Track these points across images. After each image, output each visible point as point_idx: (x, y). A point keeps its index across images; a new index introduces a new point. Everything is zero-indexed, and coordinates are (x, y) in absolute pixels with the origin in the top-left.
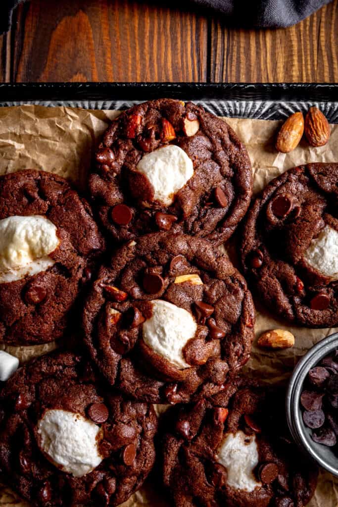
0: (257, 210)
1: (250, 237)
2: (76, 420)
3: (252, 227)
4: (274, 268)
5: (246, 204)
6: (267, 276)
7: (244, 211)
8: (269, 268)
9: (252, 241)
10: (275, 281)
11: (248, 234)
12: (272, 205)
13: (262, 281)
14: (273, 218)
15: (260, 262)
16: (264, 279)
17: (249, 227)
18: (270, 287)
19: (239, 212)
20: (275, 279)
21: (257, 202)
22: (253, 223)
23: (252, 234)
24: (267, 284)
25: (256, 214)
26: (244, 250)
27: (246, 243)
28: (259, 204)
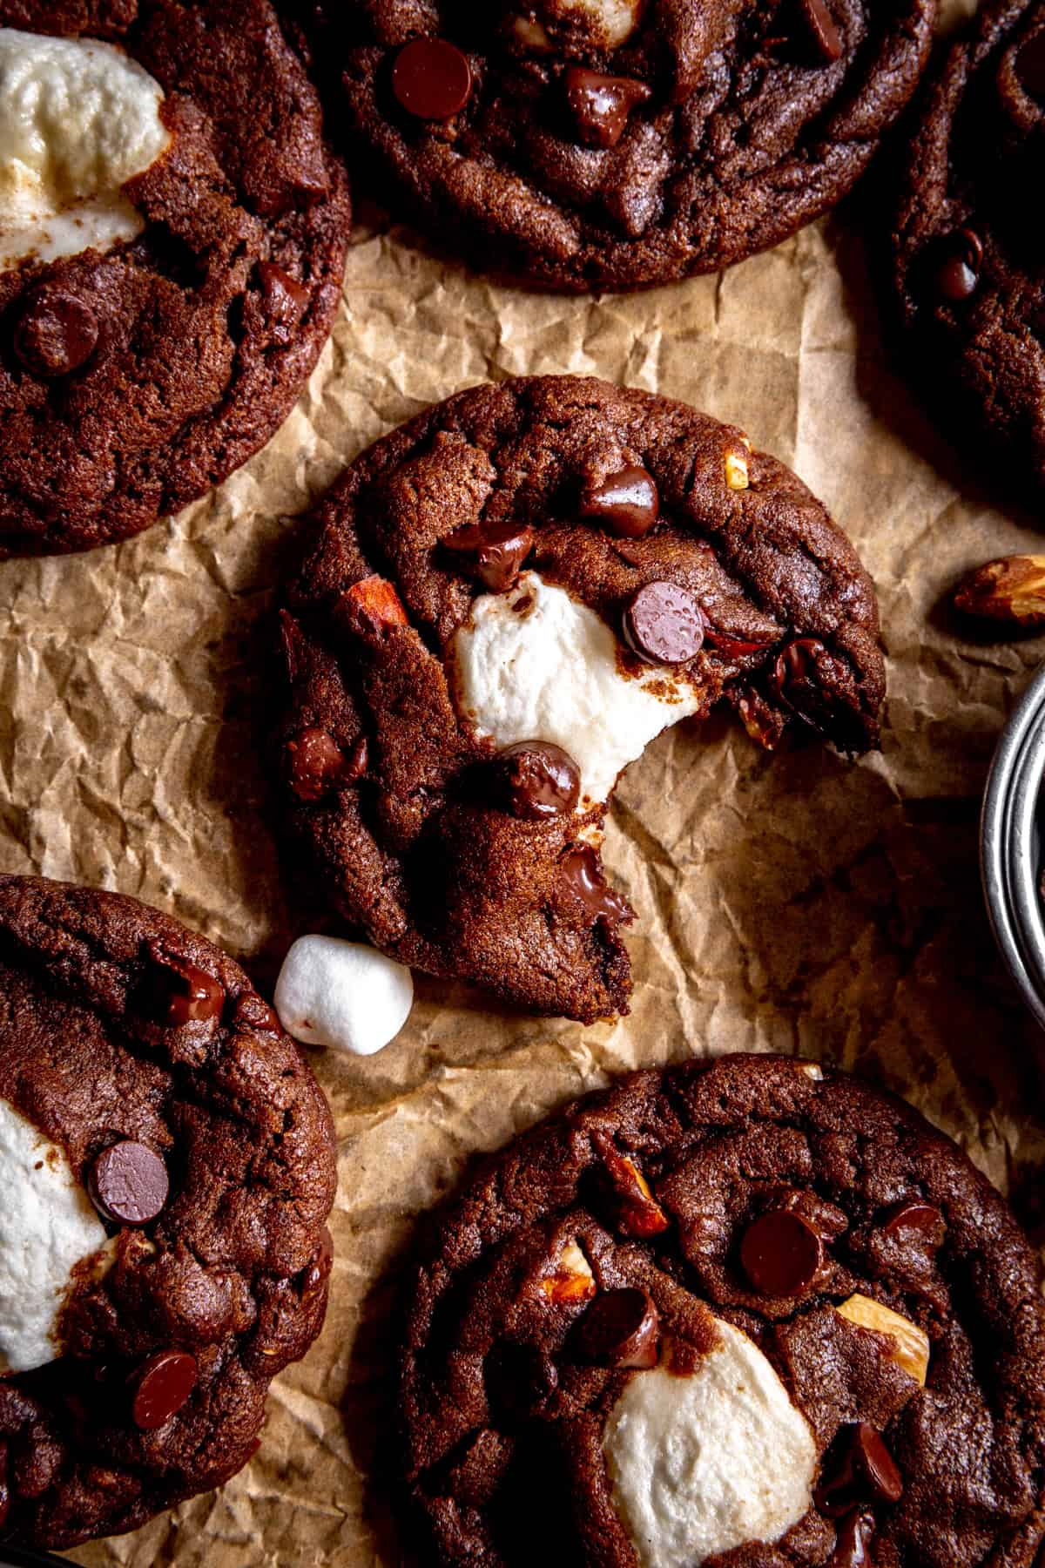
0: (959, 80)
1: (930, 184)
2: (39, 1166)
3: (939, 144)
4: (1026, 297)
5: (913, 55)
6: (995, 328)
7: (905, 81)
8: (1004, 300)
9: (938, 203)
10: (1032, 349)
11: (923, 172)
12: (1017, 56)
13: (980, 348)
14: (1023, 103)
15: (969, 278)
16: (984, 341)
17: (925, 142)
18: (1008, 368)
19: (888, 82)
20: (1029, 339)
21: (959, 51)
22: (941, 128)
23: (936, 173)
24: (997, 357)
25: (952, 94)
26: (905, 235)
27: (913, 209)
28: (964, 59)
